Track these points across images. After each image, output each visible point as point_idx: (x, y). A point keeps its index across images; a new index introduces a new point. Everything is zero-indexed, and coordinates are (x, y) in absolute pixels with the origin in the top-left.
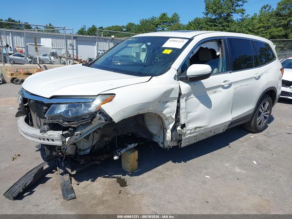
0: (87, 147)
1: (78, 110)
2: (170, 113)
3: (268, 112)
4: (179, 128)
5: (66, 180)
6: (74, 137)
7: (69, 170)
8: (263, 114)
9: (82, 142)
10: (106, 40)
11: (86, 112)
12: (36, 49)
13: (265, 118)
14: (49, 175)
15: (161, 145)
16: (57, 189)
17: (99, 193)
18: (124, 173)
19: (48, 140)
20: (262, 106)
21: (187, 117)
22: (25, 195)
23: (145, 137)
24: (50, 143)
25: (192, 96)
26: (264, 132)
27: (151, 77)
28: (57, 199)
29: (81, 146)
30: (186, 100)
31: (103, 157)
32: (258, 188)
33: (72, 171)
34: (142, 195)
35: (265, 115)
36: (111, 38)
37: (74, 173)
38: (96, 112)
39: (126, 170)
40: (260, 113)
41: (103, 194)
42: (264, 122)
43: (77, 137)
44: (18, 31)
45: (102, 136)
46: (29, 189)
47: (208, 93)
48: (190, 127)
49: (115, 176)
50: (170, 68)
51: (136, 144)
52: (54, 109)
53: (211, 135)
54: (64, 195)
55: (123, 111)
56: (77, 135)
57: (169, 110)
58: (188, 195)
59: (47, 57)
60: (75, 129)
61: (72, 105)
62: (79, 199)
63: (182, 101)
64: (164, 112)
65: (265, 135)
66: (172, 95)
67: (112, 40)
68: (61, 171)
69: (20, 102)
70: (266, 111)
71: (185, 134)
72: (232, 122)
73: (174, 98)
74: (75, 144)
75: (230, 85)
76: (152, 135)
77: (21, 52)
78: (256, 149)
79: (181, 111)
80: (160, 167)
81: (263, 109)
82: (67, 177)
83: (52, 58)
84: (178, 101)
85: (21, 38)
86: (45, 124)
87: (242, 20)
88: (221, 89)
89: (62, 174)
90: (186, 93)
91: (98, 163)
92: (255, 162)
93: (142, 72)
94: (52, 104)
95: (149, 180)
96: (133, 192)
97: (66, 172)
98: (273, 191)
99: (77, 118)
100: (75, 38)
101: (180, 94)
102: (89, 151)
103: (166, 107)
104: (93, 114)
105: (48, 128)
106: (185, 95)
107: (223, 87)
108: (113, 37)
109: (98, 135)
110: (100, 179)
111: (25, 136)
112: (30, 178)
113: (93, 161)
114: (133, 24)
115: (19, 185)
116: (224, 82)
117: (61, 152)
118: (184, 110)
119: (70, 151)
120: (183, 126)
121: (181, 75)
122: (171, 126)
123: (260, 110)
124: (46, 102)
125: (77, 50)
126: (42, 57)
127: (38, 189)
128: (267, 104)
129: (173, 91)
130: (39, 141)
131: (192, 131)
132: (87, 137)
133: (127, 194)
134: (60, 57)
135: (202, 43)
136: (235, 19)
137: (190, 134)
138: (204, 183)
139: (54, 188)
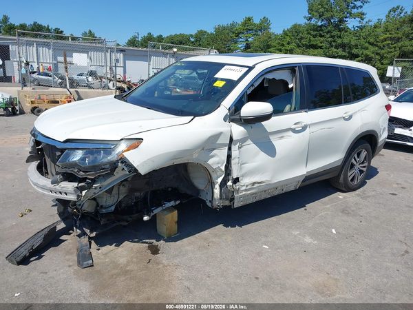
0: (111, 203)
1: (96, 158)
2: (218, 163)
3: (366, 164)
4: (230, 183)
5: (84, 243)
6: (92, 191)
7: (88, 231)
8: (358, 166)
9: (105, 196)
10: (165, 55)
11: (105, 160)
12: (66, 68)
13: (361, 172)
14: (63, 237)
15: (209, 204)
16: (71, 254)
17: (123, 261)
18: (159, 238)
19: (61, 193)
20: (356, 156)
21: (241, 169)
22: (31, 259)
23: (189, 192)
24: (63, 197)
25: (249, 141)
26: (357, 192)
27: (192, 117)
28: (70, 266)
29: (103, 202)
30: (239, 148)
31: (131, 217)
32: (328, 264)
33: (91, 232)
34: (177, 266)
35: (361, 169)
36: (172, 52)
37: (93, 235)
38: (117, 161)
39: (162, 235)
40: (353, 166)
41: (128, 262)
42: (360, 177)
43: (96, 191)
44: (45, 40)
45: (132, 191)
46: (37, 252)
47: (272, 138)
48: (245, 181)
49: (147, 241)
50: (219, 106)
51: (178, 202)
52: (68, 156)
53: (277, 193)
54: (79, 262)
55: (151, 160)
56: (96, 188)
57: (217, 160)
58: (234, 269)
59: (84, 77)
60: (94, 181)
61: (89, 152)
62: (96, 268)
63: (235, 148)
64: (210, 162)
65: (358, 195)
66: (220, 141)
67: (174, 55)
68: (79, 232)
69: (32, 144)
70: (362, 163)
71: (238, 191)
72: (308, 178)
73: (224, 145)
74: (94, 199)
75: (304, 128)
76: (198, 191)
77: (49, 69)
78: (340, 214)
79: (233, 162)
80: (205, 233)
81: (358, 160)
82: (85, 240)
83: (90, 79)
84: (230, 149)
85: (49, 49)
86: (57, 173)
87: (361, 28)
88: (290, 133)
89: (79, 236)
90: (239, 138)
91: (126, 224)
92: (334, 231)
93: (185, 110)
94: (66, 149)
95: (189, 248)
96: (165, 262)
97: (84, 234)
98: (347, 268)
99: (94, 168)
100: (122, 51)
101: (231, 139)
102: (113, 208)
103: (212, 157)
104: (115, 163)
105: (61, 179)
106: (238, 141)
107: (294, 131)
108: (175, 50)
109: (125, 188)
110: (127, 244)
111: (35, 187)
112: (39, 239)
113: (119, 221)
114: (205, 32)
115: (26, 247)
116: (295, 124)
117: (76, 208)
118: (237, 160)
119: (88, 207)
120: (236, 181)
121: (234, 115)
122: (220, 180)
123: (353, 161)
124: (59, 146)
125: (124, 67)
126: (75, 77)
127: (50, 254)
128: (364, 154)
129: (222, 135)
130: (51, 193)
131: (248, 187)
132: (110, 191)
133: (158, 264)
134: (101, 78)
135: (266, 73)
136: (350, 26)
137: (245, 190)
138: (259, 254)
139: (68, 252)
